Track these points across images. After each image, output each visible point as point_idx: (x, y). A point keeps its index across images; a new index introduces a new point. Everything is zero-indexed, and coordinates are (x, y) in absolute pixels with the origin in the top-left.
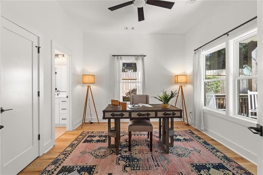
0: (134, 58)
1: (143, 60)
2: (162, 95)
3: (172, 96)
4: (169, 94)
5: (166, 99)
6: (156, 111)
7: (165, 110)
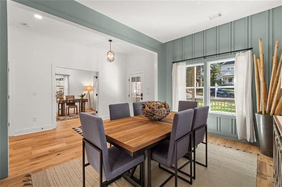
0: (62, 76)
1: (68, 78)
2: (81, 95)
3: (85, 95)
4: (83, 94)
5: (82, 96)
6: (78, 101)
7: (82, 100)
